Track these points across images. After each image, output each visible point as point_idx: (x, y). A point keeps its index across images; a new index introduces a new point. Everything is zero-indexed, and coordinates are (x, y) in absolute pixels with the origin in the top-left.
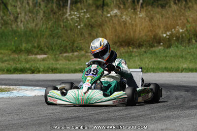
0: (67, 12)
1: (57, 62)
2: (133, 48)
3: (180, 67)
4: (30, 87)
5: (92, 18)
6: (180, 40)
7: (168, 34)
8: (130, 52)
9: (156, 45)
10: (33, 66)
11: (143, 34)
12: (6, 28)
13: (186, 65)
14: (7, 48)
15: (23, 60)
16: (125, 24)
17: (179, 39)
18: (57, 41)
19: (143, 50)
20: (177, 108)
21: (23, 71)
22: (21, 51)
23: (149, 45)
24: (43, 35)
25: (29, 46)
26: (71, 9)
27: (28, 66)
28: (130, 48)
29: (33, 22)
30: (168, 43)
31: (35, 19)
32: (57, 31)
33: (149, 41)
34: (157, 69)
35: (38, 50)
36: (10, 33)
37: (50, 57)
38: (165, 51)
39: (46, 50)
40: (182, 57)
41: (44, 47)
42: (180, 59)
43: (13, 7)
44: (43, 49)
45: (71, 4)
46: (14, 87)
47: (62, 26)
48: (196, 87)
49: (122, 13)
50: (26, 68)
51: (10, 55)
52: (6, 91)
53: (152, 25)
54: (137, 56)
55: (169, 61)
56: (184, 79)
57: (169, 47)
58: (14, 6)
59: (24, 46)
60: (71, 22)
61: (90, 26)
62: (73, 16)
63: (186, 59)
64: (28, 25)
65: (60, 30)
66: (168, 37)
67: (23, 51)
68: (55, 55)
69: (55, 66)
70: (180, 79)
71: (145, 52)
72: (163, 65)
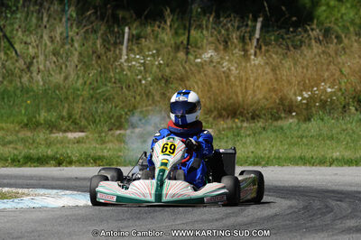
0: (121, 54)
1: (104, 146)
2: (243, 121)
3: (328, 156)
4: (55, 191)
5: (168, 66)
6: (327, 107)
7: (306, 96)
8: (237, 127)
9: (283, 115)
10: (60, 152)
11: (260, 95)
12: (11, 82)
13: (338, 153)
14: (11, 119)
15: (42, 141)
16: (228, 77)
17: (326, 105)
18: (103, 107)
19: (261, 124)
20: (323, 231)
21: (41, 161)
22: (38, 124)
23: (272, 115)
24: (78, 96)
25: (53, 116)
26: (130, 50)
27: (50, 152)
28: (237, 120)
29: (60, 73)
30: (305, 112)
31: (63, 67)
32: (104, 89)
33: (272, 108)
34: (285, 160)
35: (70, 122)
36: (18, 92)
37: (90, 136)
38: (300, 128)
39: (83, 123)
40: (331, 138)
41: (80, 117)
42: (328, 142)
43: (22, 45)
44: (78, 121)
45: (129, 40)
46: (26, 191)
47: (113, 80)
48: (359, 192)
49: (221, 58)
50: (47, 157)
51: (18, 132)
52: (11, 197)
53: (277, 80)
54: (249, 135)
55: (307, 144)
56: (334, 177)
57: (308, 119)
58: (25, 43)
59: (43, 116)
60: (129, 74)
61: (163, 81)
62: (134, 63)
63: (338, 141)
64: (50, 78)
65: (109, 88)
66: (305, 101)
67: (41, 124)
68: (100, 133)
69: (100, 153)
70: (328, 177)
71: (264, 128)
72: (296, 152)
